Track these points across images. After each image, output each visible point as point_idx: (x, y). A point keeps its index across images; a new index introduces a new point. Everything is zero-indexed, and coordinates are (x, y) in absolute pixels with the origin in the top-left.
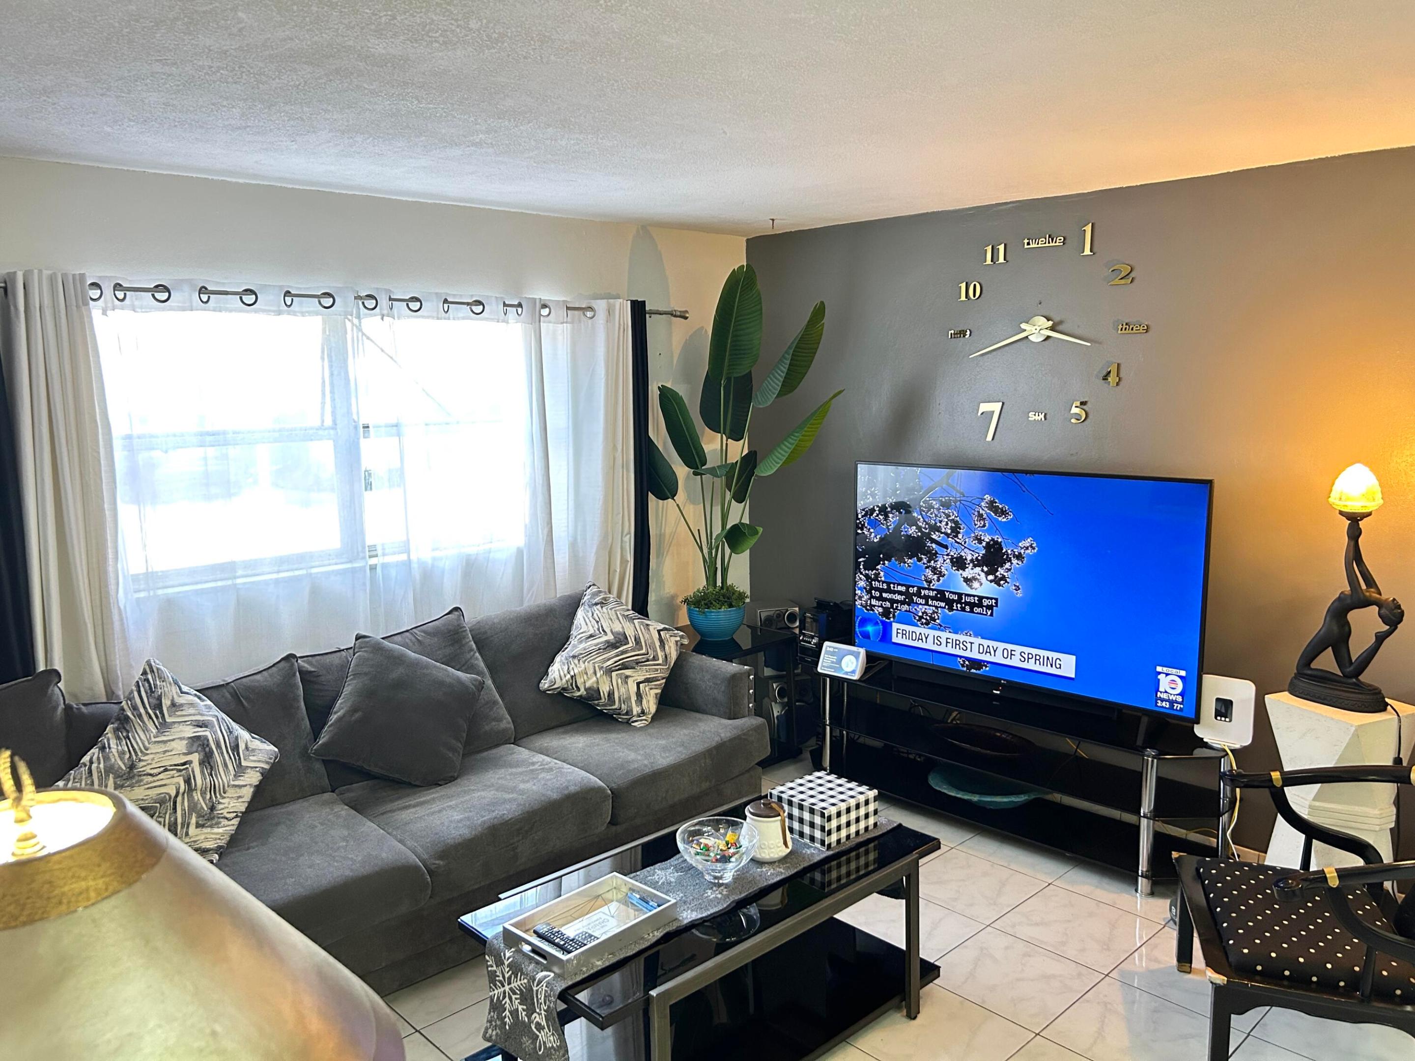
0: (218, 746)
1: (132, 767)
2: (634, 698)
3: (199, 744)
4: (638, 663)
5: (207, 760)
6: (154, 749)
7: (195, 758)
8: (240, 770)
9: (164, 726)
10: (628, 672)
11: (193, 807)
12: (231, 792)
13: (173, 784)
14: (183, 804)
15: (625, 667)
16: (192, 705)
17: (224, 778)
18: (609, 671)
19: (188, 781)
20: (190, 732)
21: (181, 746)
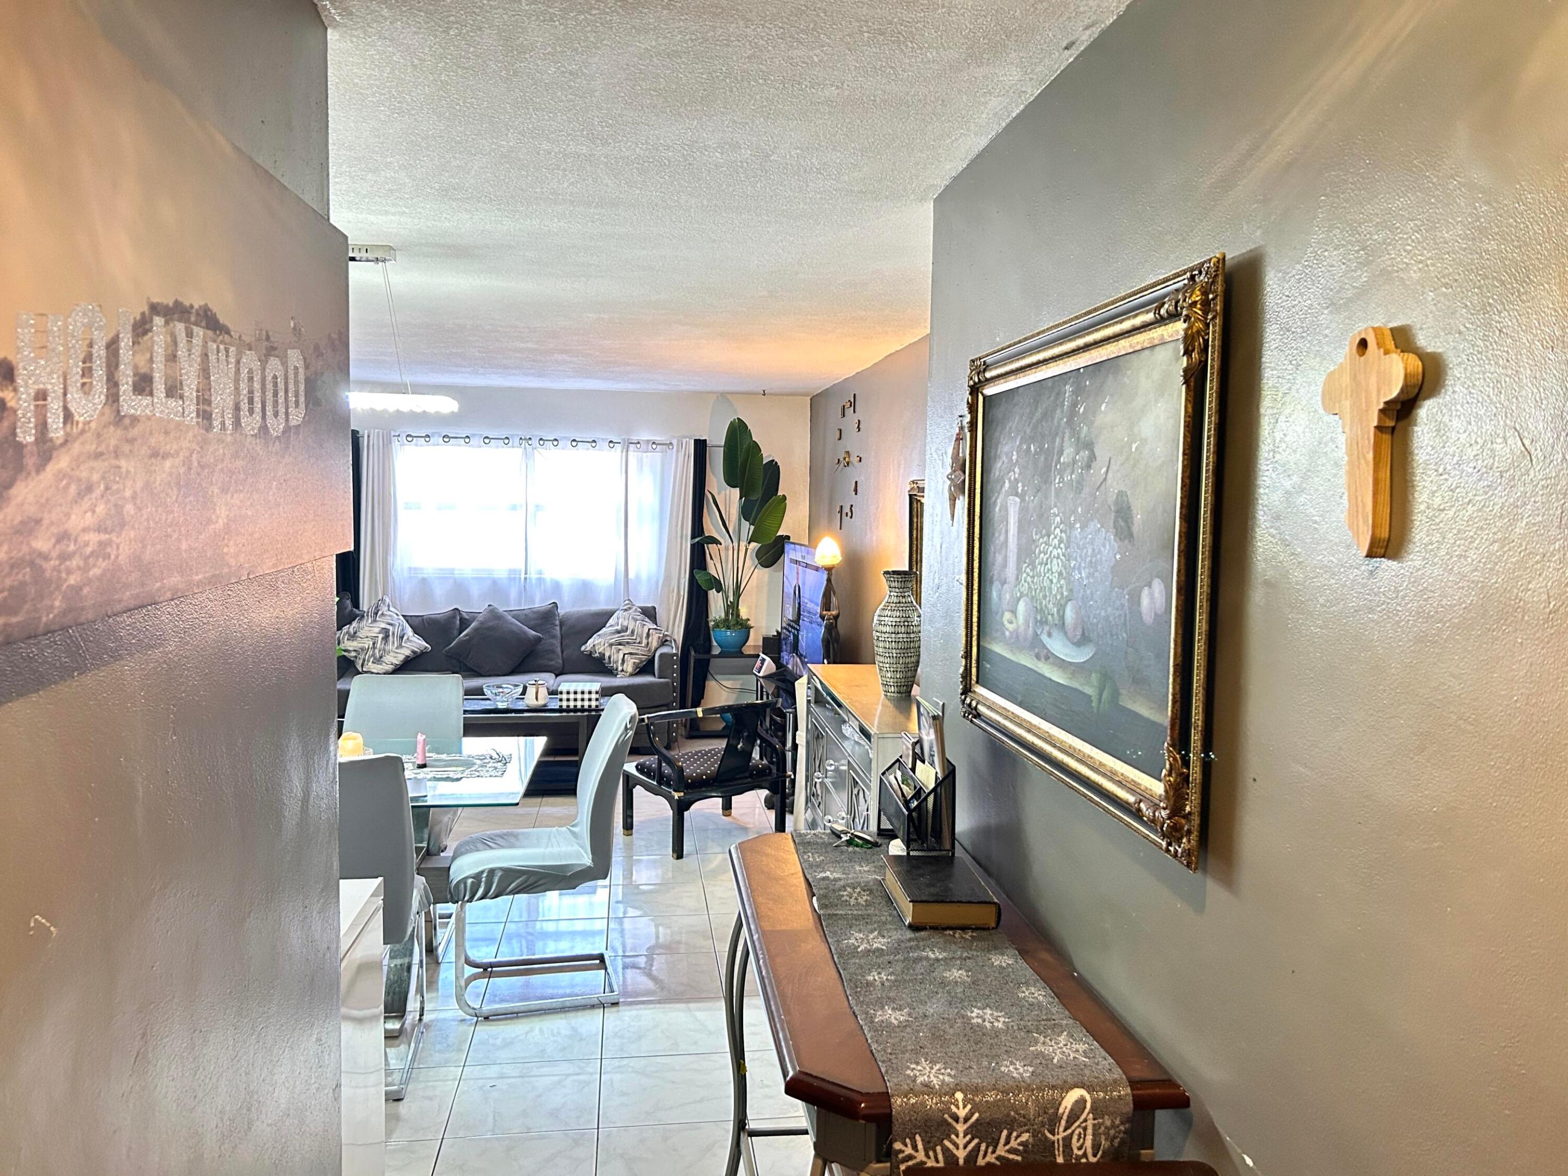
0: (393, 634)
1: (355, 633)
2: (620, 662)
3: (386, 633)
4: (628, 643)
5: (386, 638)
6: (366, 628)
7: (381, 636)
8: (400, 646)
9: (375, 621)
10: (620, 647)
11: (373, 655)
12: (392, 654)
13: (368, 643)
14: (370, 652)
15: (620, 644)
16: (390, 616)
17: (389, 647)
18: (611, 645)
19: (374, 644)
20: (383, 626)
21: (377, 630)
